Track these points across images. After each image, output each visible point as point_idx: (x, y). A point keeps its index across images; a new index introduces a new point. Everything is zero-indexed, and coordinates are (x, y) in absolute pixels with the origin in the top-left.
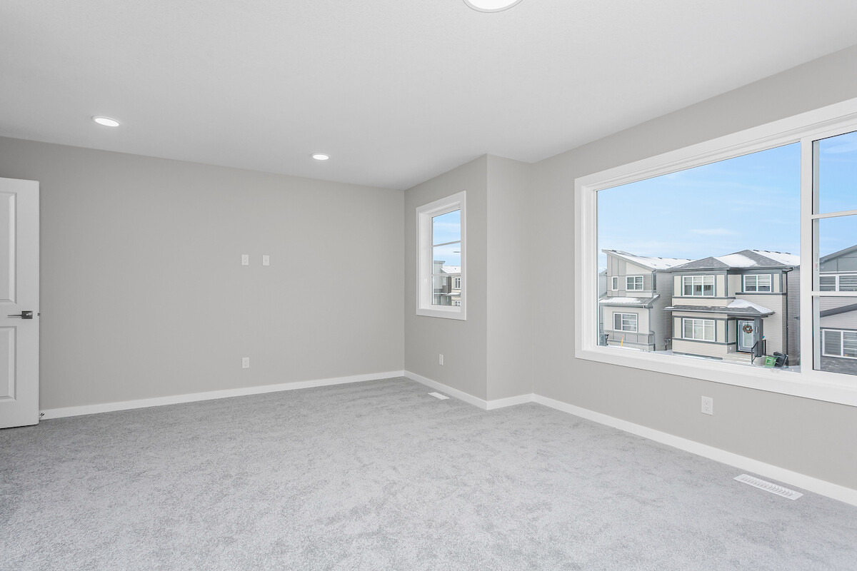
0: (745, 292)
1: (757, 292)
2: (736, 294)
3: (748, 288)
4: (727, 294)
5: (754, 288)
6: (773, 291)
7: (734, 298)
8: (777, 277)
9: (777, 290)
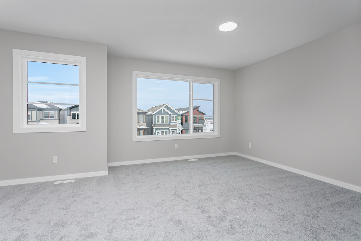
0: (44, 118)
1: (49, 118)
2: (40, 119)
3: (45, 117)
4: (37, 119)
5: (48, 117)
6: (55, 118)
7: (40, 121)
8: (57, 112)
9: (57, 117)
